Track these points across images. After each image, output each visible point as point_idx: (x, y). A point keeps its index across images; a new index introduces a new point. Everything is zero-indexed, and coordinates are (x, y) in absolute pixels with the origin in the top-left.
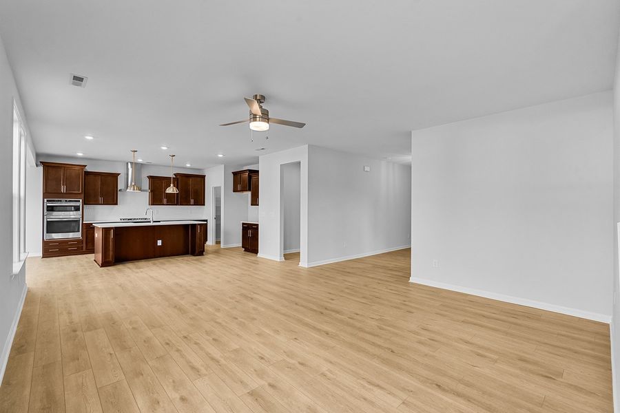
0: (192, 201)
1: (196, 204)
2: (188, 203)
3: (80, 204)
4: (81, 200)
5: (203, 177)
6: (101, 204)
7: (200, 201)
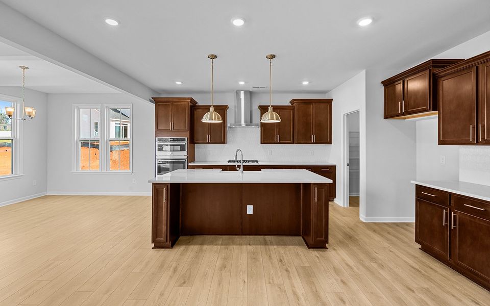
0: (313, 138)
1: (318, 142)
2: (307, 141)
3: (185, 142)
4: (186, 138)
5: (330, 102)
6: (209, 143)
7: (325, 138)
